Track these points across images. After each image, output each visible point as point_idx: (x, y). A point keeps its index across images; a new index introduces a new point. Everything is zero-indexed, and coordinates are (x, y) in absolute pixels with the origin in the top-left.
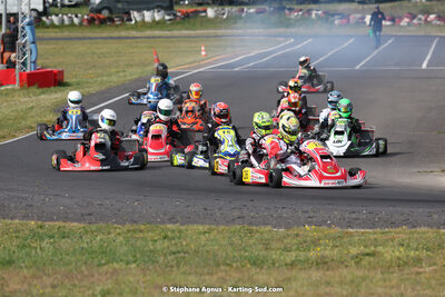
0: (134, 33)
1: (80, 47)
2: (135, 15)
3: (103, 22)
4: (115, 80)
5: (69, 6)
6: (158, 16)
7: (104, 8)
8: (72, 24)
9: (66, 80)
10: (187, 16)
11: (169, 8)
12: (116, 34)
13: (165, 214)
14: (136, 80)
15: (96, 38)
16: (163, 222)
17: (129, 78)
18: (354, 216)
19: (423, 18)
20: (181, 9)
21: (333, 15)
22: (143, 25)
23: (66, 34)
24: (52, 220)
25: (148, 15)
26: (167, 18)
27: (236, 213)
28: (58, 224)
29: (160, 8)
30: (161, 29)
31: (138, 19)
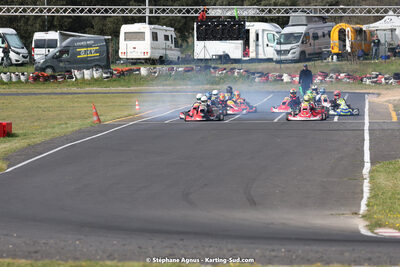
0: (74, 89)
1: (26, 102)
2: (76, 73)
3: (47, 79)
4: (58, 131)
5: (16, 65)
6: (96, 75)
7: (48, 67)
8: (19, 81)
9: (14, 131)
10: (122, 74)
11: (106, 67)
12: (59, 90)
13: (104, 252)
14: (76, 131)
15: (40, 94)
16: (102, 259)
17: (71, 129)
18: (273, 254)
19: (334, 76)
20: (117, 68)
21: (254, 74)
22: (84, 82)
23: (14, 90)
24: (2, 257)
25: (87, 74)
26: (105, 75)
27: (168, 251)
28: (8, 260)
29: (98, 67)
30: (99, 86)
31: (78, 77)
